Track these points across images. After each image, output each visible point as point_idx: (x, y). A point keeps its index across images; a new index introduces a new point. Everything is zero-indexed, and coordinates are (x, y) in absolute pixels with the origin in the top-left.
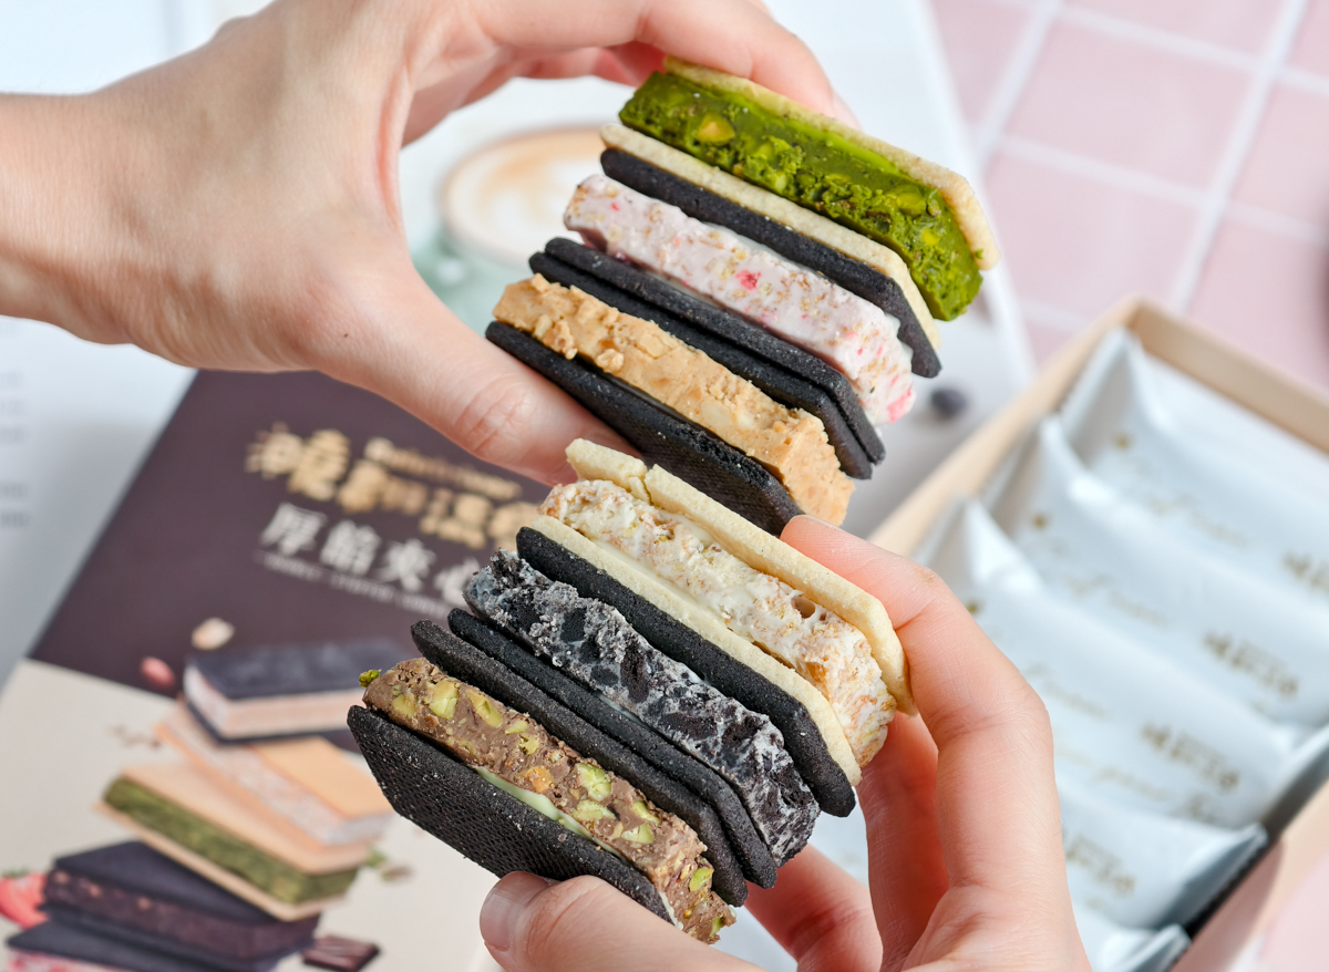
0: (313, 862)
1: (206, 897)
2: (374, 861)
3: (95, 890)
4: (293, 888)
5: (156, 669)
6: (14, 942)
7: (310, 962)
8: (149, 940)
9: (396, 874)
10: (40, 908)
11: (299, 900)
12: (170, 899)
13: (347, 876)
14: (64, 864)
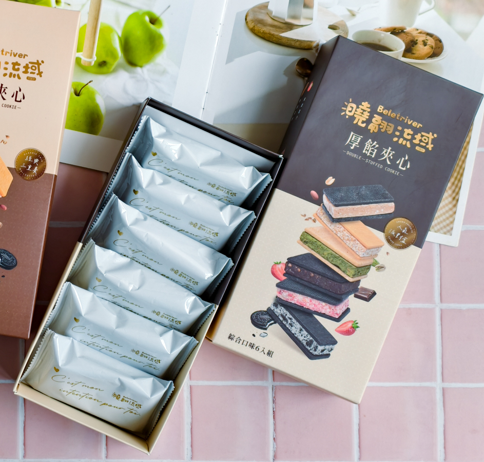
0: (358, 263)
1: (329, 274)
2: (375, 263)
3: (299, 270)
4: (352, 272)
5: (314, 193)
6: (278, 285)
7: (356, 296)
8: (313, 287)
9: (381, 268)
10: (284, 275)
11: (354, 276)
12: (319, 274)
13: (368, 267)
14: (290, 260)
